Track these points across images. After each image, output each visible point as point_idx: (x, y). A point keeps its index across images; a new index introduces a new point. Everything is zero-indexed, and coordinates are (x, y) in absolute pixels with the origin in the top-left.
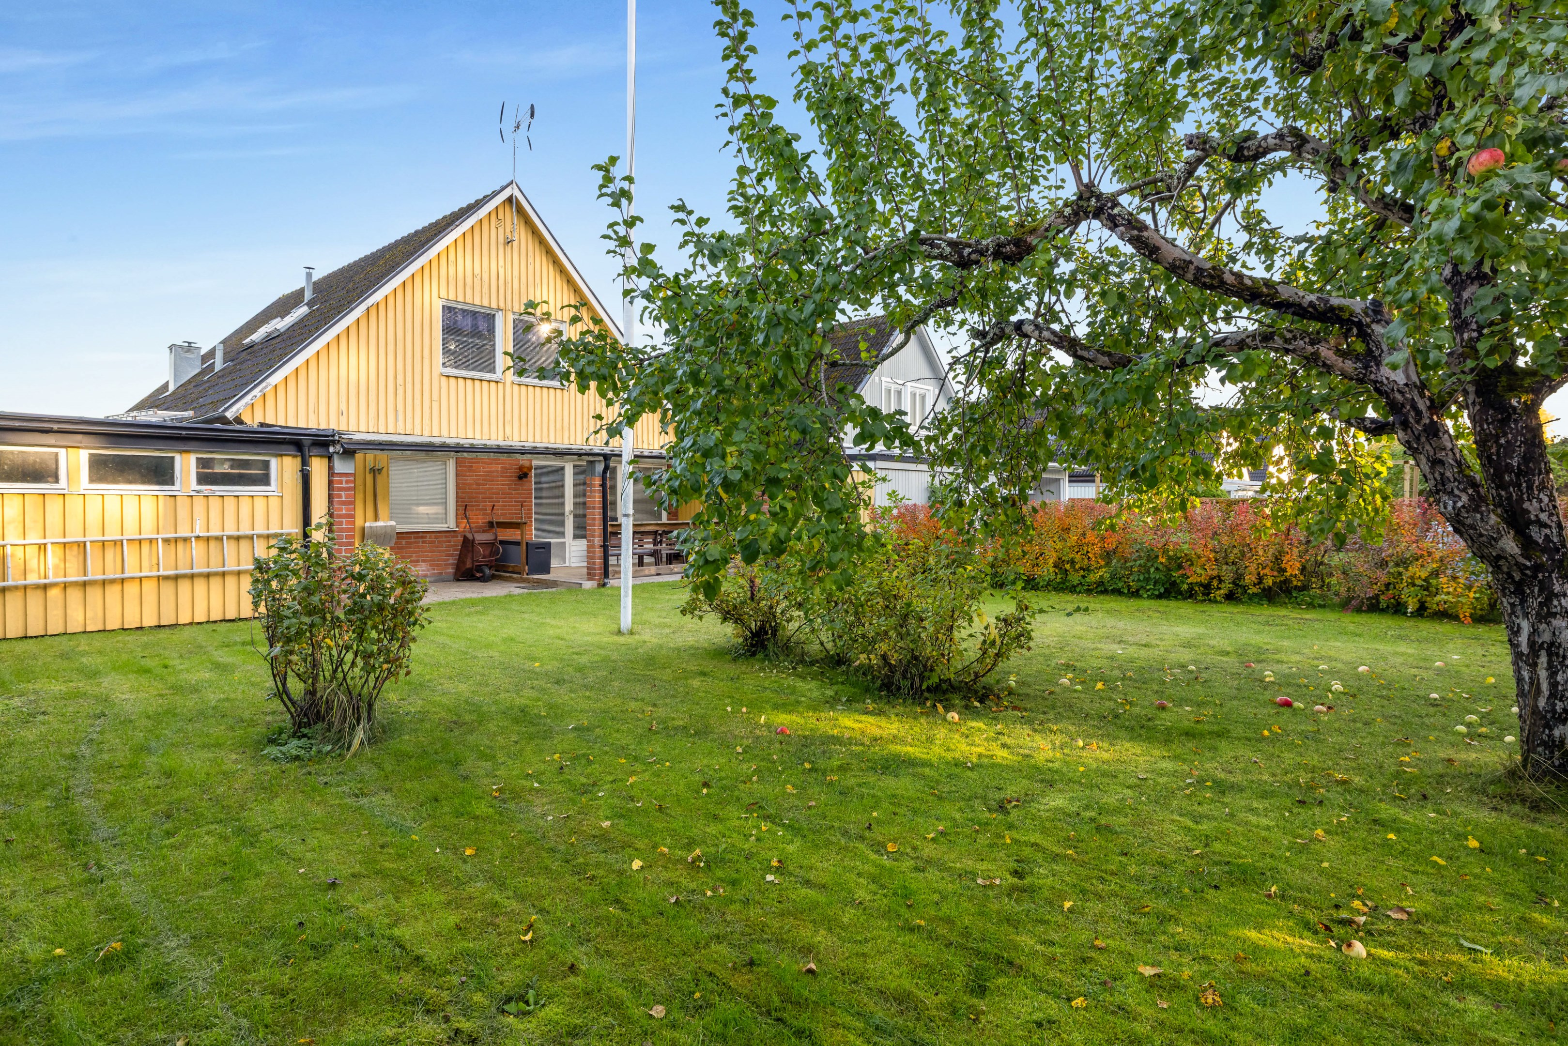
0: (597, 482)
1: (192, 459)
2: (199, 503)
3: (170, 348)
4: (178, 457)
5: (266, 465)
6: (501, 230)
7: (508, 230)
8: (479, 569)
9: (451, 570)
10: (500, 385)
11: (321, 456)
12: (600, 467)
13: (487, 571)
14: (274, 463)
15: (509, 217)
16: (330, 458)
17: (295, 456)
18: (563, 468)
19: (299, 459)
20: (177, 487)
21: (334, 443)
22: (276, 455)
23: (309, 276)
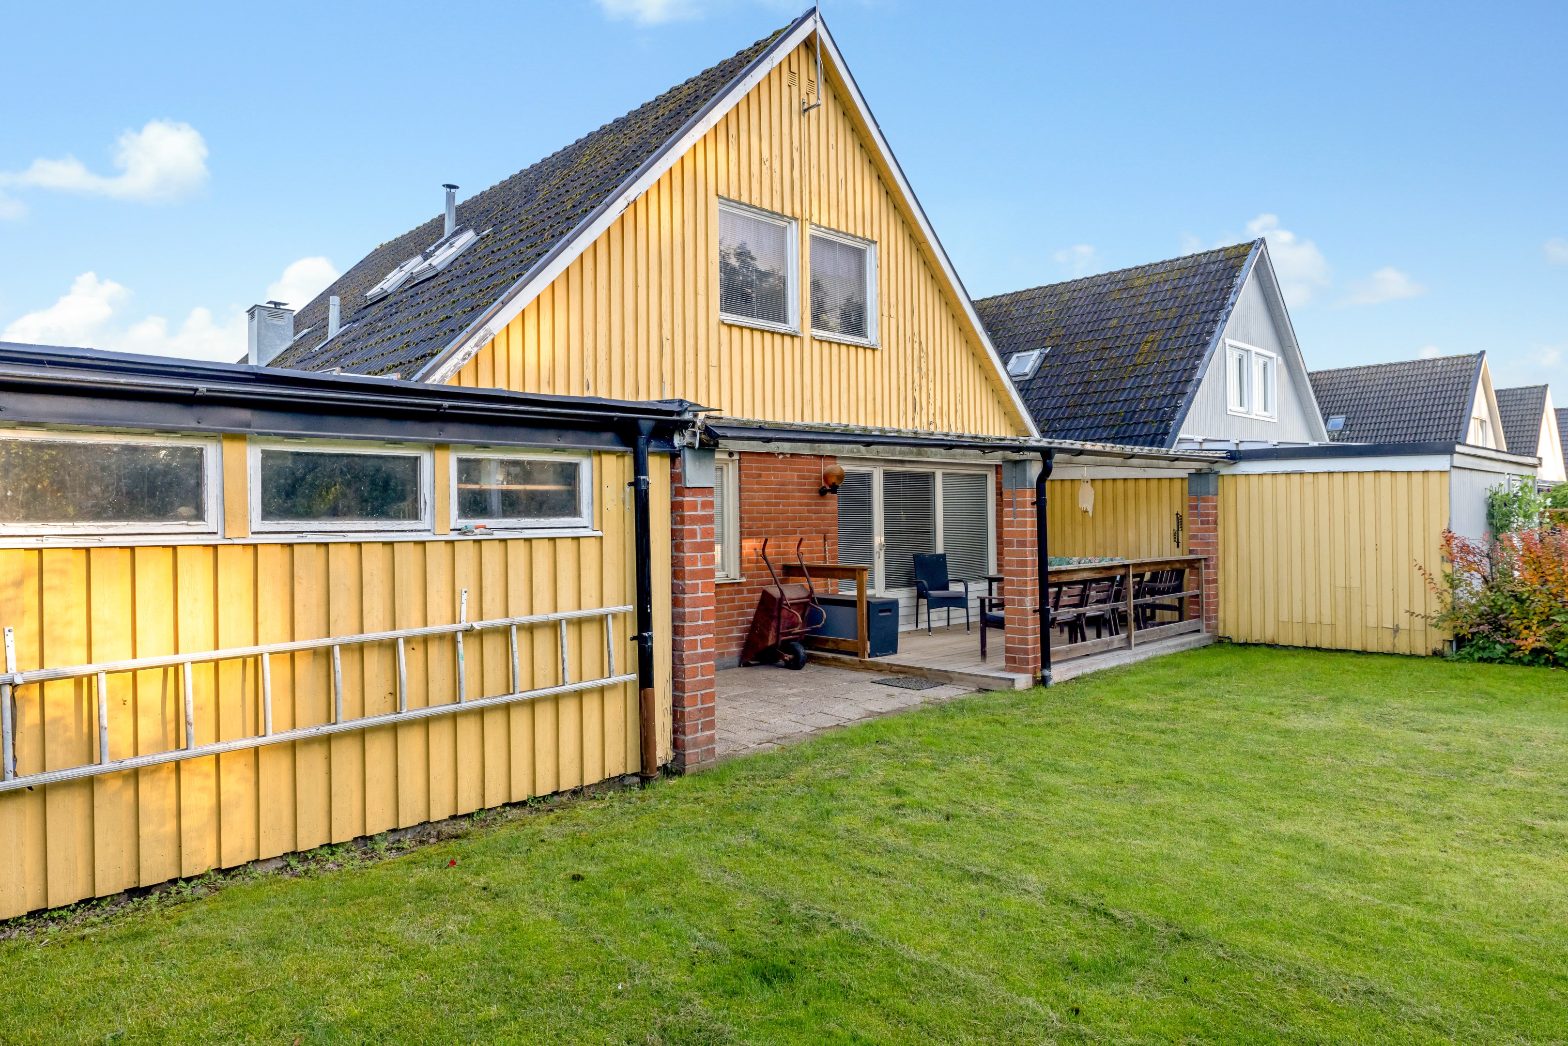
0: (1030, 496)
1: (450, 461)
2: (465, 554)
3: (251, 312)
4: (427, 460)
5: (569, 474)
6: (795, 89)
7: (803, 91)
8: (788, 647)
9: (735, 649)
10: (797, 341)
11: (660, 454)
12: (1035, 470)
13: (802, 651)
14: (586, 467)
15: (805, 70)
16: (674, 456)
17: (622, 455)
18: (869, 476)
19: (629, 461)
20: (425, 522)
21: (683, 426)
22: (590, 453)
23: (450, 198)
